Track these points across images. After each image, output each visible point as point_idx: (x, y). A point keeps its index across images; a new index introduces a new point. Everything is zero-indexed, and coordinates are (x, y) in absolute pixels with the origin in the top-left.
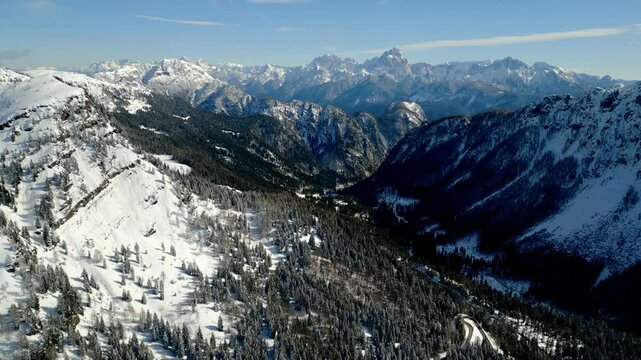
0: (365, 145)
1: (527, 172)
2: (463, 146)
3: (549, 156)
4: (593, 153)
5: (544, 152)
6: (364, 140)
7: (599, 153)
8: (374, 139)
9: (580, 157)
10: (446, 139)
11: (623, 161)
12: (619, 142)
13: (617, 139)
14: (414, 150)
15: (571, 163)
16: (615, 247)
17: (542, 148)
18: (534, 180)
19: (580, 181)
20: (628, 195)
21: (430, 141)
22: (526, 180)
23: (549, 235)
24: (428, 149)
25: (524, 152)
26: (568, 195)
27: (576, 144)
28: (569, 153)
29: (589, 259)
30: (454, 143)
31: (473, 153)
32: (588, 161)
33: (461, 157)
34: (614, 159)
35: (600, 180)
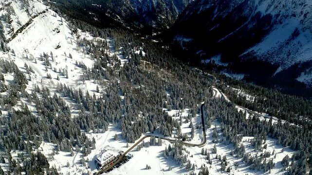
0: (167, 12)
1: (247, 23)
2: (216, 10)
3: (259, 14)
4: (280, 11)
5: (257, 11)
6: (167, 9)
7: (283, 11)
8: (171, 9)
9: (273, 14)
10: (208, 7)
11: (294, 15)
12: (294, 5)
13: (293, 4)
15: (269, 17)
16: (286, 56)
17: (255, 10)
18: (250, 26)
19: (272, 26)
20: (295, 32)
21: (200, 8)
22: (246, 26)
23: (255, 53)
24: (199, 13)
25: (247, 11)
26: (267, 33)
27: (273, 7)
28: (269, 12)
29: (272, 63)
30: (212, 8)
31: (221, 14)
32: (277, 16)
33: (215, 16)
34: (290, 14)
35: (282, 25)
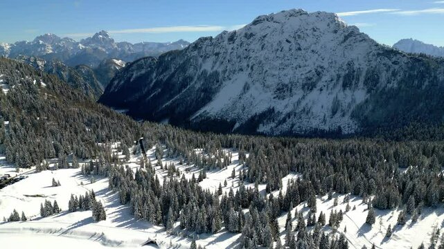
0: (86, 88)
1: (194, 82)
2: (155, 74)
3: (204, 72)
4: (227, 67)
5: (202, 69)
7: (229, 66)
9: (220, 70)
10: (143, 72)
11: (241, 70)
12: (239, 60)
13: (237, 58)
14: (122, 82)
15: (216, 73)
16: (241, 112)
17: (200, 69)
18: (198, 86)
19: (222, 83)
20: (245, 86)
21: (132, 75)
22: (193, 87)
23: (208, 113)
24: (132, 80)
25: (191, 71)
26: (217, 90)
27: (218, 63)
28: (215, 69)
29: (228, 120)
30: (149, 74)
31: (161, 77)
32: (224, 72)
33: (154, 81)
34: (237, 69)
35: (232, 81)
